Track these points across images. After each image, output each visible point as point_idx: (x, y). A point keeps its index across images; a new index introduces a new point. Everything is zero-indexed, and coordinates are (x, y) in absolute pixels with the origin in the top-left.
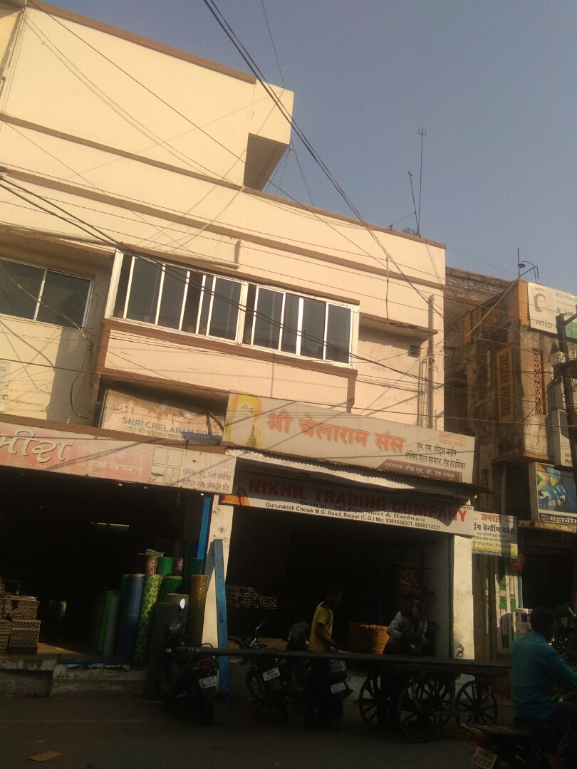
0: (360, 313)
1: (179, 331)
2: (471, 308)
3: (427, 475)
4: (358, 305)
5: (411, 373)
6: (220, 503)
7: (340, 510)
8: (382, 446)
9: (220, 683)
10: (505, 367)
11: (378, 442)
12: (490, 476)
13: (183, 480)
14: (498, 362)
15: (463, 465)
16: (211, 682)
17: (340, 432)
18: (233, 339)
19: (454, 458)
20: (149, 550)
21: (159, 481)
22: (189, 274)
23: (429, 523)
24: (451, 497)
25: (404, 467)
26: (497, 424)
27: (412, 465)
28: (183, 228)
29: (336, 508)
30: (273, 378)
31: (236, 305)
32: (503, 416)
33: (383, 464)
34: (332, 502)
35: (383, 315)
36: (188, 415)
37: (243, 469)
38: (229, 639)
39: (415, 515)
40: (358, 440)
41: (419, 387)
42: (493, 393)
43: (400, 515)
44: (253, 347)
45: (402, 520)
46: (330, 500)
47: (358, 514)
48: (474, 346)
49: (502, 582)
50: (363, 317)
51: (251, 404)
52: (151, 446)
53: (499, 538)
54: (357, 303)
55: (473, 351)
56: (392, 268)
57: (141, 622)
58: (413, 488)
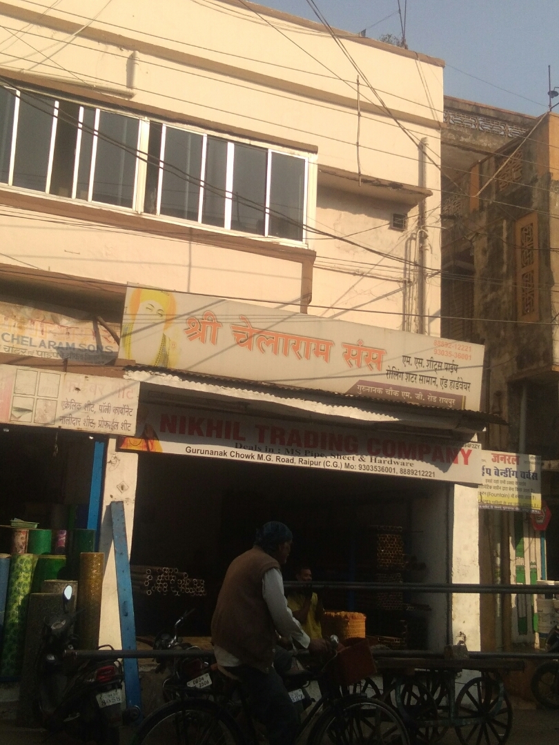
0: (319, 165)
1: (46, 195)
2: (480, 158)
3: (417, 400)
4: (315, 152)
5: (395, 253)
6: (118, 449)
7: (292, 454)
8: (353, 362)
9: (127, 700)
10: (528, 243)
11: (347, 356)
12: (505, 401)
13: (62, 418)
14: (519, 237)
15: (466, 385)
16: (114, 697)
17: (292, 341)
18: (131, 206)
19: (454, 376)
20: (16, 520)
21: (26, 420)
22: (57, 104)
23: (420, 469)
24: (450, 432)
25: (384, 391)
26: (516, 326)
27: (395, 388)
28: (47, 32)
29: (287, 452)
30: (190, 266)
31: (132, 151)
32: (524, 314)
33: (355, 387)
34: (282, 443)
35: (353, 169)
36: (65, 321)
37: (151, 399)
38: (137, 640)
39: (400, 457)
40: (318, 352)
41: (405, 273)
42: (510, 282)
43: (378, 458)
44: (159, 217)
45: (381, 465)
46: (278, 440)
47: (319, 459)
48: (485, 214)
49: (519, 546)
50: (324, 171)
51: (159, 302)
52: (12, 368)
53: (515, 486)
54: (313, 150)
55: (483, 222)
56: (368, 96)
57: (9, 621)
58: (396, 419)
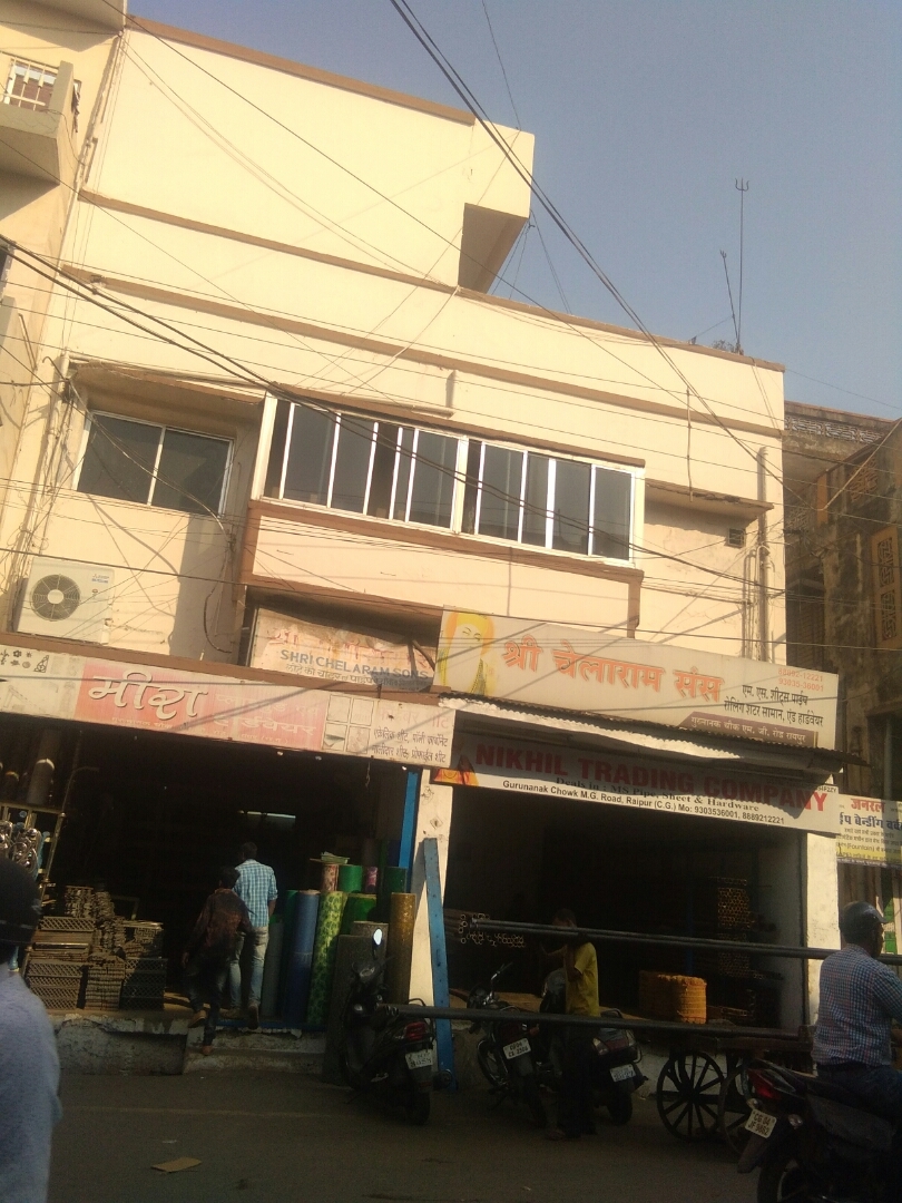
0: (647, 480)
1: (364, 516)
2: (828, 467)
3: (761, 736)
4: (643, 466)
5: (732, 572)
6: (432, 781)
7: (619, 792)
8: (686, 691)
9: (439, 1062)
10: (887, 559)
11: (680, 685)
12: (865, 737)
13: (375, 747)
14: (875, 552)
15: (818, 720)
16: (423, 1059)
17: (618, 668)
18: (449, 527)
19: (803, 709)
20: (326, 854)
21: (338, 748)
22: (376, 425)
23: (766, 814)
24: (801, 773)
25: (722, 725)
26: (875, 653)
27: (735, 721)
28: (367, 355)
29: (614, 790)
30: (510, 586)
31: (450, 472)
32: (884, 639)
33: (688, 719)
34: (608, 779)
35: (682, 481)
36: (380, 645)
37: (465, 725)
38: (451, 992)
39: (742, 799)
40: (647, 681)
41: (744, 594)
42: (867, 603)
43: (717, 800)
44: (477, 537)
45: (721, 808)
46: (603, 776)
47: (649, 798)
48: (835, 528)
49: (888, 909)
50: (651, 485)
51: (476, 626)
52: (325, 694)
53: (881, 837)
54: (640, 464)
55: (833, 537)
56: (697, 406)
57: (317, 964)
58: (737, 757)
